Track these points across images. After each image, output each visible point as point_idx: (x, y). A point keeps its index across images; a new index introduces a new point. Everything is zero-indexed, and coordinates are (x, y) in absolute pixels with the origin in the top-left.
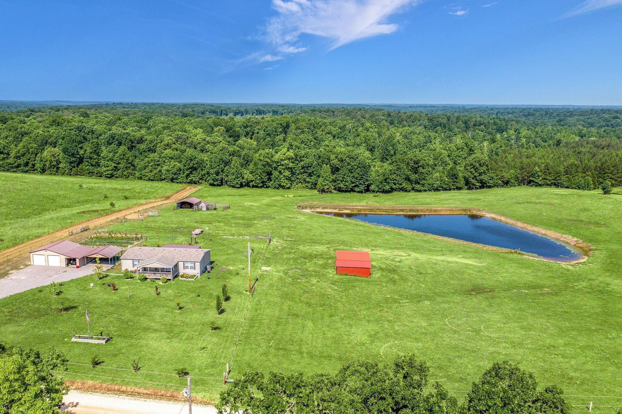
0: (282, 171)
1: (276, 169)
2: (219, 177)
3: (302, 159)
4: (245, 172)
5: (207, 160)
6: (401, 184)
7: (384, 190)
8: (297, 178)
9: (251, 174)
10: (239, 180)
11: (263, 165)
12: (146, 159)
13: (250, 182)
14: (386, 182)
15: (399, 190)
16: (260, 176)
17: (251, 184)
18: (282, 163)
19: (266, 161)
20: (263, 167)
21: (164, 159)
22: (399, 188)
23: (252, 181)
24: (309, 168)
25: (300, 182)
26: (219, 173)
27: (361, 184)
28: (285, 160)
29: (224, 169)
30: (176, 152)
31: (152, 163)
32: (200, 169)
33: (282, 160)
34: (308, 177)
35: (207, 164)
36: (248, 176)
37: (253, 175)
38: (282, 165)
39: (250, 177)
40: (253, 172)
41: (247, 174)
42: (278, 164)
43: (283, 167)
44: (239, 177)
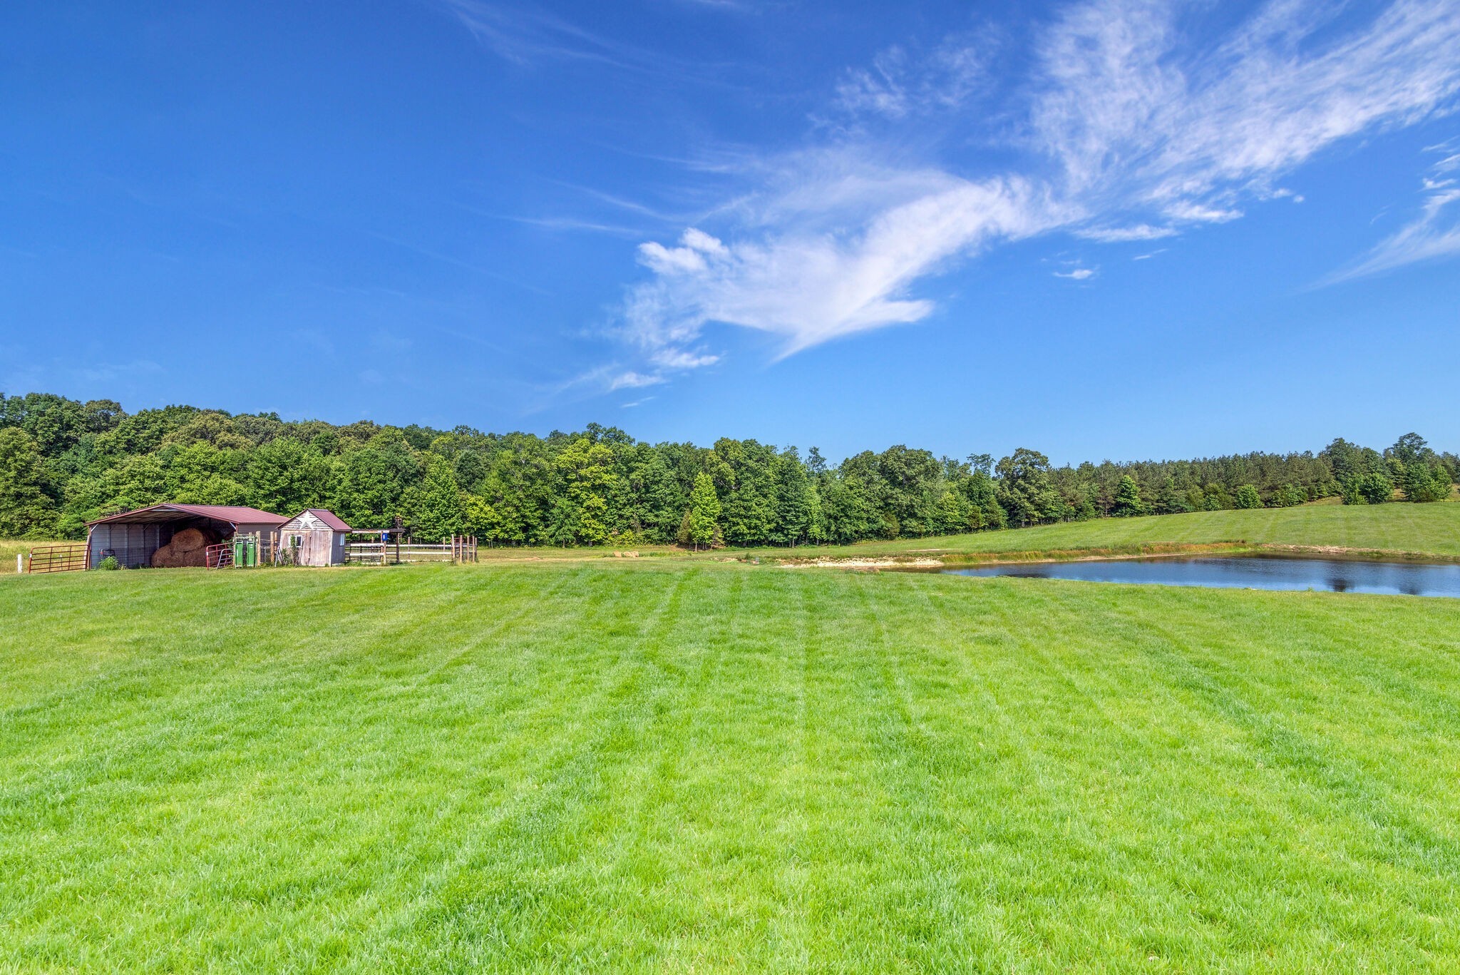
0: (583, 496)
1: (562, 490)
2: (384, 518)
3: (631, 464)
4: (472, 500)
5: (340, 470)
7: (841, 535)
8: (621, 517)
9: (491, 504)
10: (453, 524)
11: (526, 477)
12: (110, 471)
13: (487, 530)
14: (847, 517)
16: (517, 509)
17: (490, 534)
18: (582, 472)
19: (536, 467)
20: (529, 484)
21: (183, 471)
22: (871, 532)
23: (493, 526)
24: (656, 488)
25: (629, 527)
26: (383, 503)
27: (791, 523)
28: (589, 465)
29: (399, 495)
30: (229, 452)
31: (134, 484)
32: (315, 496)
33: (579, 465)
34: (650, 511)
35: (340, 482)
36: (478, 508)
37: (497, 509)
38: (582, 479)
39: (486, 514)
40: (497, 499)
41: (477, 505)
42: (569, 477)
43: (585, 483)
44: (453, 516)
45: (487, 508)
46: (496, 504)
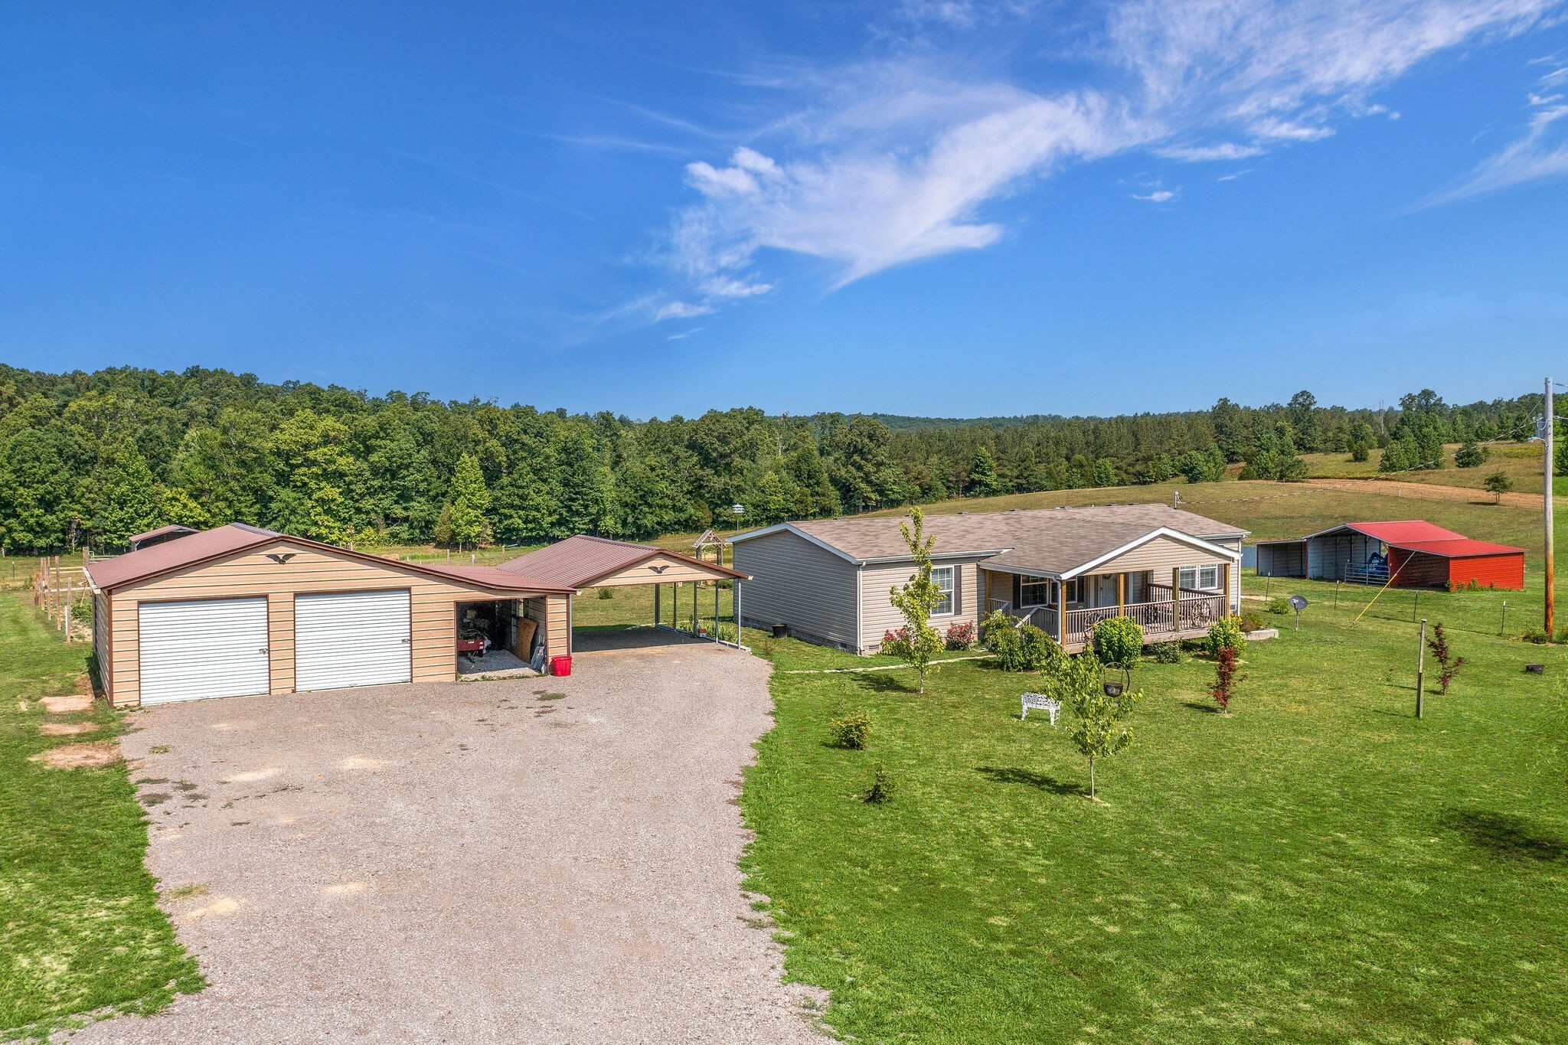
0: (312, 484)
1: (283, 479)
2: (59, 518)
3: (373, 442)
4: (168, 494)
6: (681, 510)
7: (638, 528)
8: (359, 511)
9: (196, 498)
11: (240, 462)
14: (646, 503)
15: (677, 527)
16: (230, 505)
18: (311, 454)
20: (244, 472)
22: (675, 523)
24: (405, 472)
25: (370, 523)
26: (56, 500)
27: (577, 513)
28: (319, 444)
33: (306, 445)
34: (396, 502)
36: (180, 504)
37: (204, 505)
38: (310, 463)
39: (191, 511)
40: (202, 491)
41: (177, 500)
42: (293, 462)
43: (314, 469)
44: (147, 514)
45: (192, 504)
46: (204, 499)
